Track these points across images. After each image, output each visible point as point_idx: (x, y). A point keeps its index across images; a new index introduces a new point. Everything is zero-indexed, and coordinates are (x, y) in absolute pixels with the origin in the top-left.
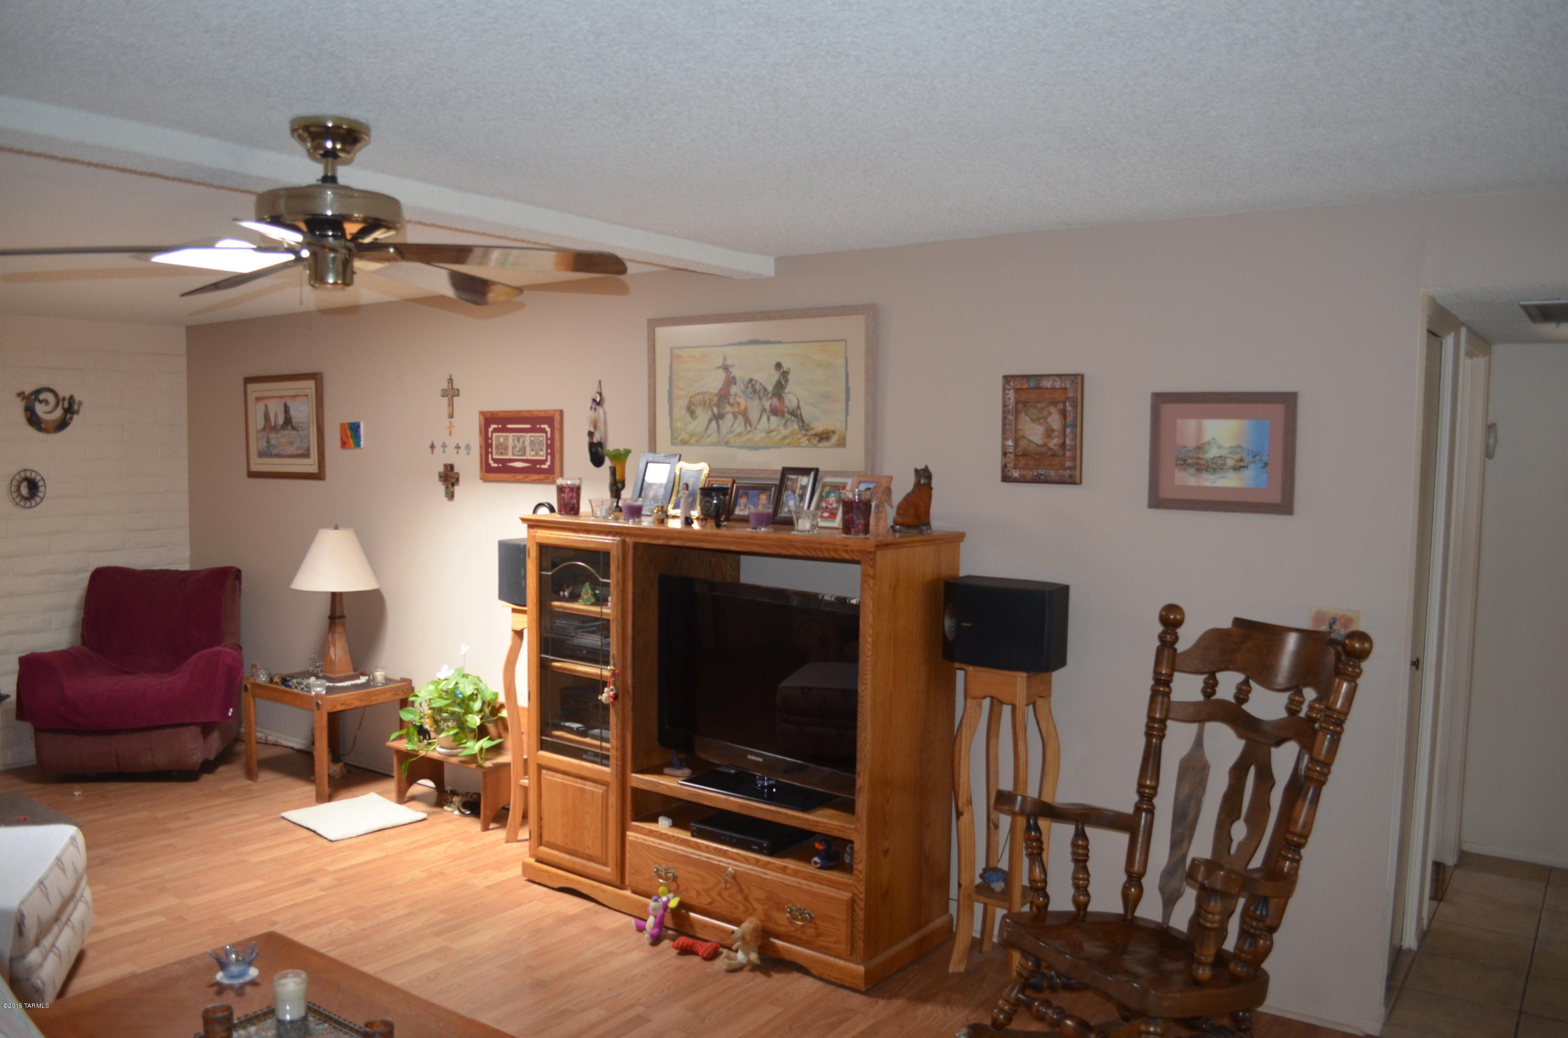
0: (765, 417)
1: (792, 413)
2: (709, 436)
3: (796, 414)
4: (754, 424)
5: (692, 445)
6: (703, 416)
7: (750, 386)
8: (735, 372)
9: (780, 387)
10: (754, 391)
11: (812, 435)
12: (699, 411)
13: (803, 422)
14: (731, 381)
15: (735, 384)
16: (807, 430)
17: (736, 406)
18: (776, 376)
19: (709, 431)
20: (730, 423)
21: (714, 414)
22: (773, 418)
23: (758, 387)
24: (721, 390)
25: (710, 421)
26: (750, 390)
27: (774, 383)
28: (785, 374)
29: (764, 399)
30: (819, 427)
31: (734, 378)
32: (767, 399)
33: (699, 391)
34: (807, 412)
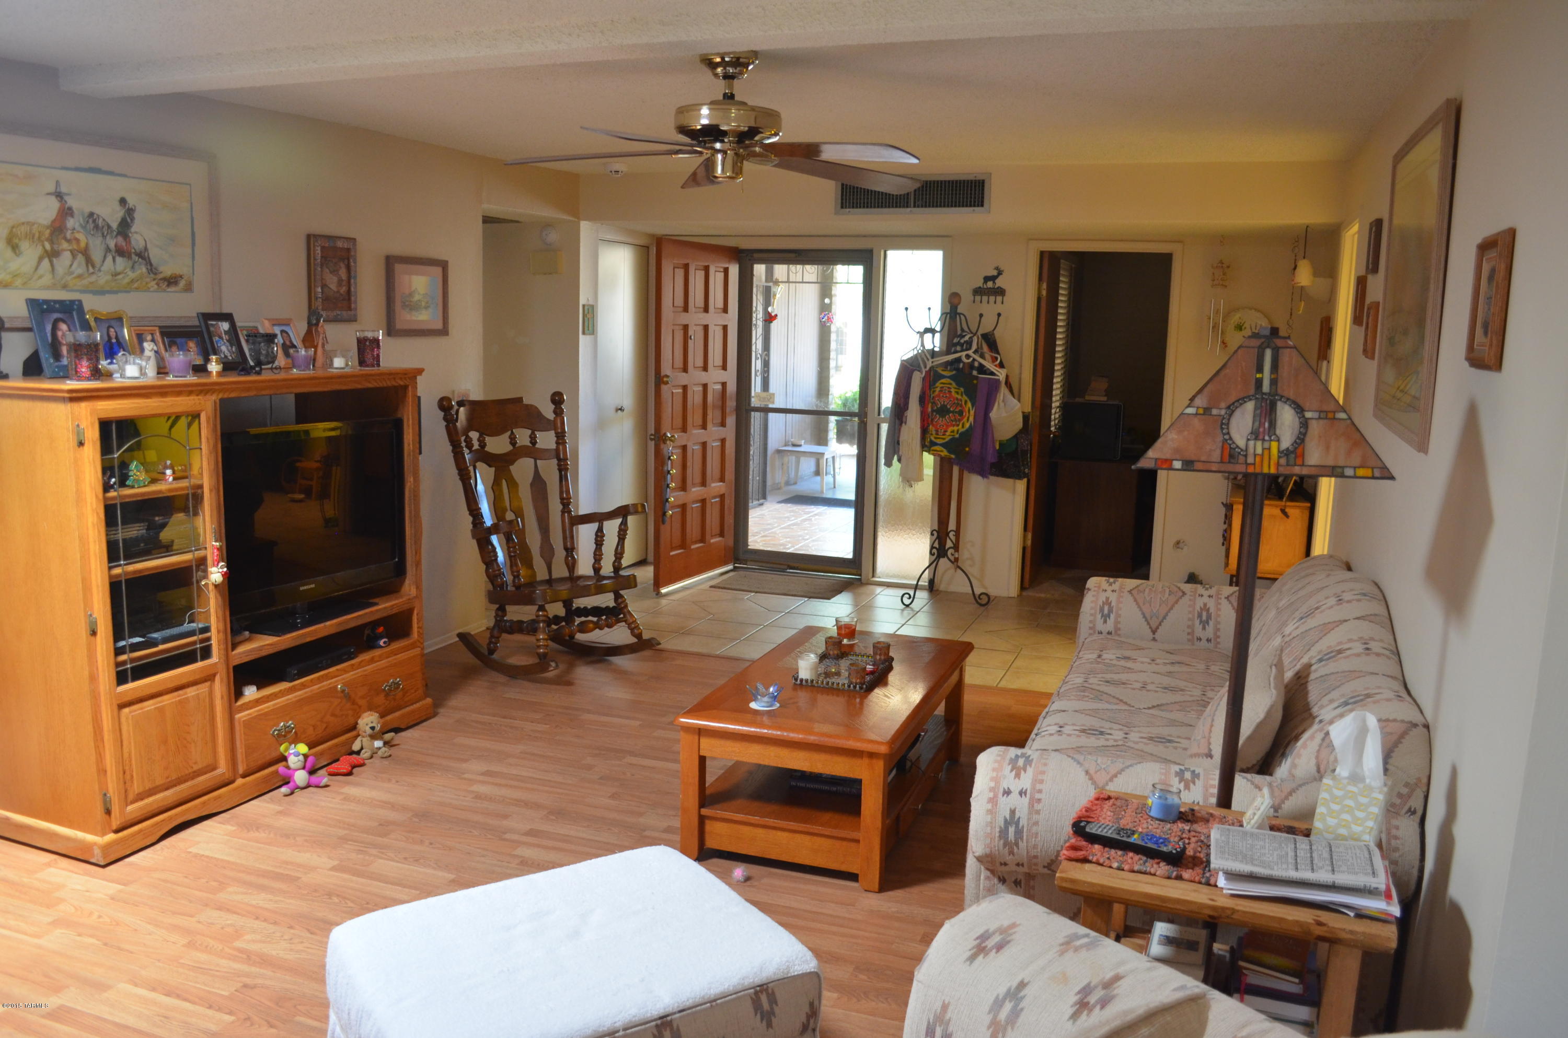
0: (109, 259)
1: (140, 255)
2: (41, 277)
3: (143, 255)
4: (98, 266)
5: (16, 288)
6: (30, 253)
7: (91, 221)
8: (71, 202)
9: (125, 226)
10: (96, 227)
11: (161, 279)
12: (25, 245)
13: (151, 265)
14: (66, 212)
15: (72, 215)
16: (155, 274)
17: (74, 242)
18: (120, 213)
19: (41, 271)
20: (68, 263)
21: (46, 251)
22: (119, 260)
23: (100, 222)
24: (54, 221)
25: (41, 259)
26: (91, 225)
27: (119, 220)
28: (130, 212)
29: (108, 237)
30: (167, 270)
31: (70, 209)
32: (112, 237)
33: (23, 220)
34: (155, 254)
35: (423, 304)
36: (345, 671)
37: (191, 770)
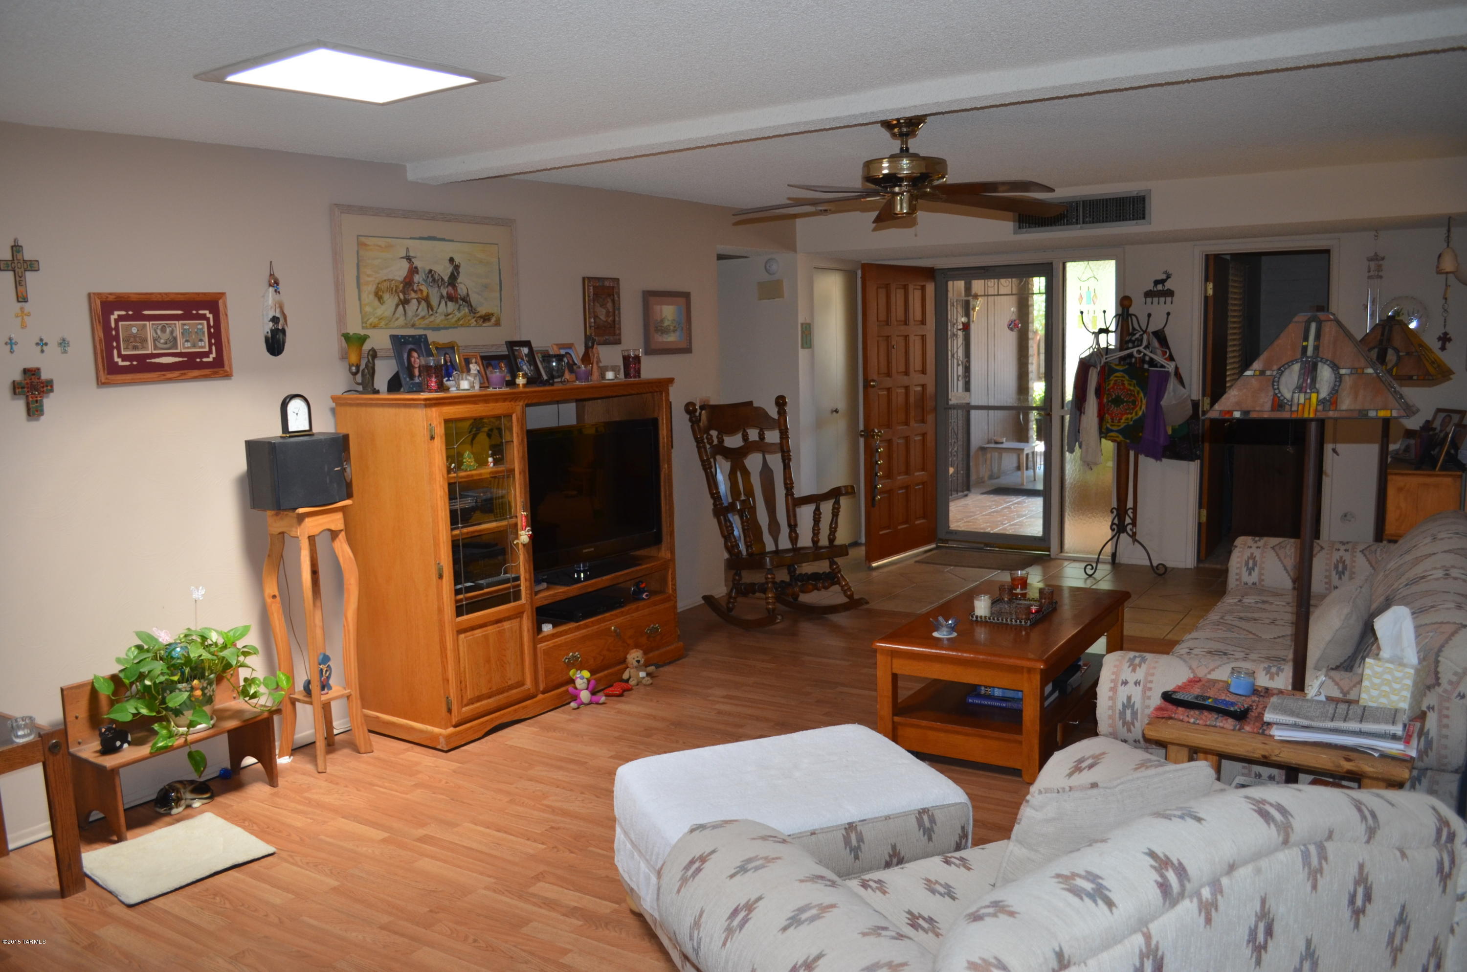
0: (443, 303)
1: (464, 300)
2: (397, 319)
3: (466, 300)
4: (435, 309)
5: (381, 328)
6: (390, 301)
7: (430, 276)
8: (417, 263)
9: (453, 278)
10: (434, 280)
11: (479, 317)
12: (386, 296)
13: (472, 306)
14: (413, 270)
15: (417, 273)
16: (475, 313)
17: (419, 292)
18: (450, 269)
19: (397, 315)
20: (415, 308)
21: (400, 300)
22: (449, 304)
23: (436, 277)
24: (405, 278)
25: (397, 306)
26: (430, 279)
27: (449, 274)
28: (457, 267)
29: (442, 288)
30: (483, 310)
31: (416, 268)
32: (444, 288)
33: (385, 278)
34: (474, 299)
35: (672, 328)
36: (617, 616)
37: (506, 685)
